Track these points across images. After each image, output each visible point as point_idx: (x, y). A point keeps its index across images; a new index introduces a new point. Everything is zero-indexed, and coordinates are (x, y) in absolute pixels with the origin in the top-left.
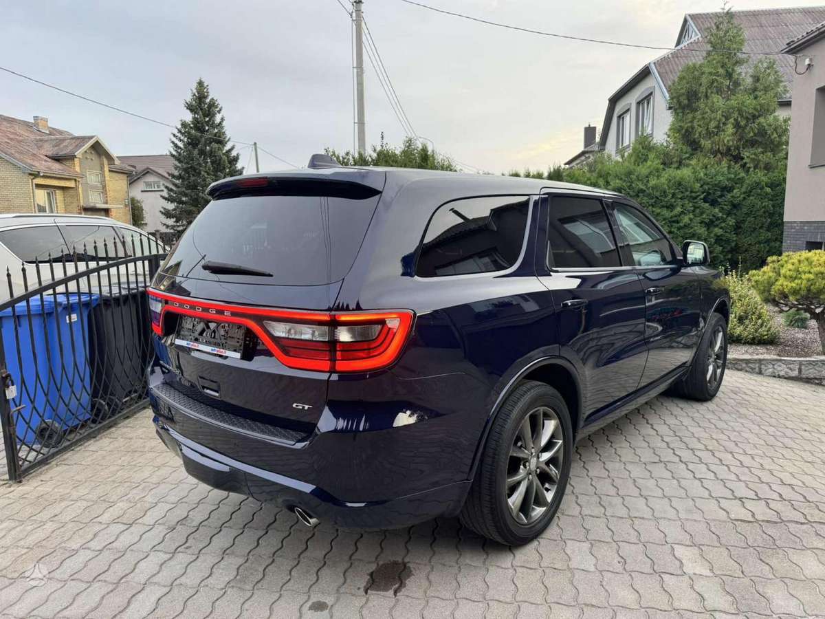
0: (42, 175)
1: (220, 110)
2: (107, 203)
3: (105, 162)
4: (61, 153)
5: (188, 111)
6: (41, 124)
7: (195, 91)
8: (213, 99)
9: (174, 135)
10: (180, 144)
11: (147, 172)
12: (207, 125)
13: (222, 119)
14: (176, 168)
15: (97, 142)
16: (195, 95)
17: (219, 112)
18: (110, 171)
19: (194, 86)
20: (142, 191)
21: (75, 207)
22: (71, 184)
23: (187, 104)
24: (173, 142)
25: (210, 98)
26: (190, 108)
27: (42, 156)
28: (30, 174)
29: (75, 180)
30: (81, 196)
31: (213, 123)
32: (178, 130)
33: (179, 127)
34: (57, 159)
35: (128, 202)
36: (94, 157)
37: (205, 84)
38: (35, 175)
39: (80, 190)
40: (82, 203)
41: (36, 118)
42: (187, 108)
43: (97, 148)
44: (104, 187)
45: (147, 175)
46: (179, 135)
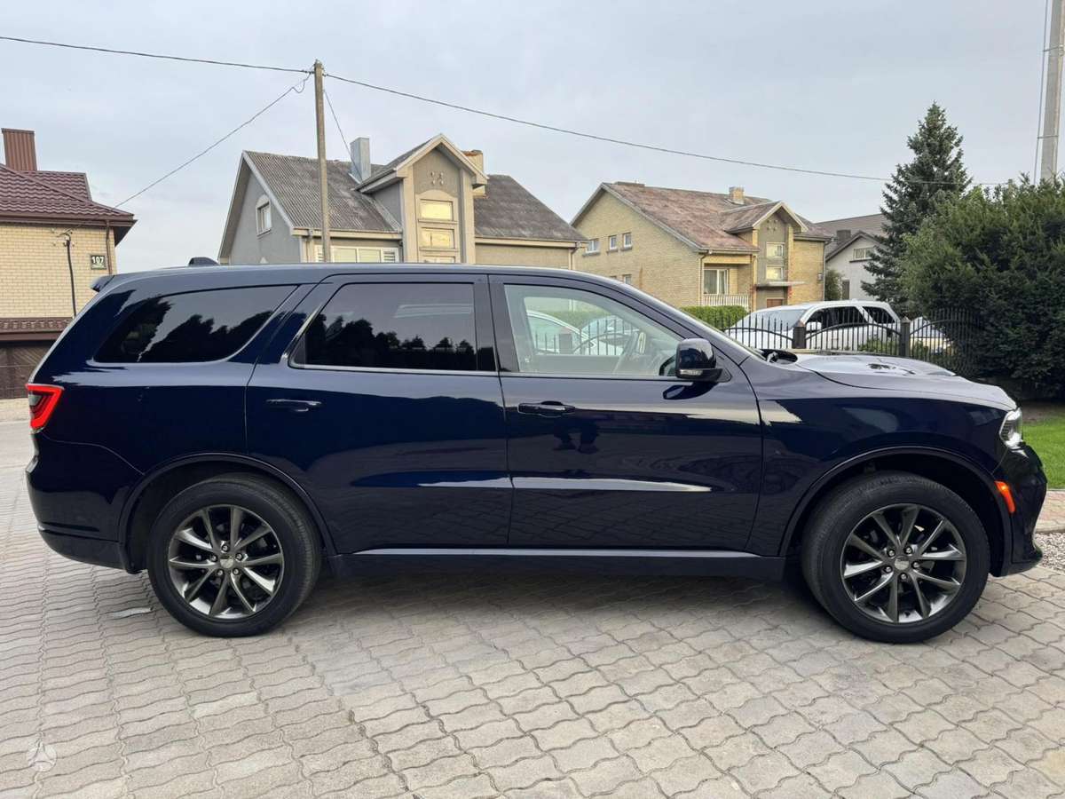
0: (710, 253)
1: (960, 141)
2: (786, 280)
3: (791, 230)
4: (740, 227)
5: (912, 151)
6: (736, 194)
7: (924, 121)
8: (949, 128)
9: (889, 186)
10: (895, 197)
11: (860, 237)
12: (936, 165)
13: (960, 154)
14: (886, 229)
15: (782, 208)
16: (923, 127)
17: (957, 144)
18: (795, 240)
19: (923, 116)
20: (851, 262)
21: (747, 288)
22: (745, 260)
23: (911, 141)
24: (886, 196)
25: (945, 127)
26: (915, 146)
27: (720, 232)
28: (700, 254)
29: (751, 255)
30: (755, 273)
31: (945, 162)
32: (894, 178)
33: (896, 174)
34: (735, 233)
35: (822, 277)
36: (778, 227)
37: (941, 109)
38: (705, 254)
39: (755, 266)
40: (755, 281)
41: (732, 189)
42: (911, 147)
43: (782, 216)
44: (786, 261)
45: (859, 241)
46: (895, 185)
